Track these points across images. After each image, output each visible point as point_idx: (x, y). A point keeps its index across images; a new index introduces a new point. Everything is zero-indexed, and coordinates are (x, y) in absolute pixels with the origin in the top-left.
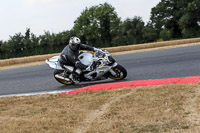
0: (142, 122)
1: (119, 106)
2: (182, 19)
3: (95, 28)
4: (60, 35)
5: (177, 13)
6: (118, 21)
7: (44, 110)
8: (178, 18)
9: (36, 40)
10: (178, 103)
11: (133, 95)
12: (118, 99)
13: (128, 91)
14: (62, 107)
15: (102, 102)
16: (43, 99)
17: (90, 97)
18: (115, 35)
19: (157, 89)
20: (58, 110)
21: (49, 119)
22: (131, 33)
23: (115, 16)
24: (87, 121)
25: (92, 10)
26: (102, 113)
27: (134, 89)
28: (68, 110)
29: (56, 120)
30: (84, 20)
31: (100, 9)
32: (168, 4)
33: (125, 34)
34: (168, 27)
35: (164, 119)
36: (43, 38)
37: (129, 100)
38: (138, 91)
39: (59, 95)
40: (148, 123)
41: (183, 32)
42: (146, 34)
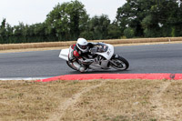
0: (113, 112)
1: (91, 96)
2: (145, 20)
3: (65, 22)
4: (33, 27)
5: (141, 14)
6: (87, 17)
7: (21, 95)
8: (141, 19)
9: (10, 29)
10: (145, 98)
11: (103, 87)
12: (89, 90)
13: (98, 82)
14: (37, 93)
15: (74, 91)
16: (19, 85)
17: (62, 86)
18: (83, 30)
19: (124, 83)
20: (34, 96)
21: (26, 104)
22: (98, 29)
23: (84, 13)
24: (61, 108)
25: (64, 5)
26: (75, 101)
27: (103, 81)
28: (43, 97)
29: (32, 105)
30: (55, 14)
31: (71, 5)
32: (133, 5)
33: (93, 30)
34: (131, 26)
35: (133, 111)
36: (17, 28)
37: (99, 91)
38: (107, 83)
39: (34, 82)
40: (119, 114)
41: (145, 31)
42: (111, 31)
